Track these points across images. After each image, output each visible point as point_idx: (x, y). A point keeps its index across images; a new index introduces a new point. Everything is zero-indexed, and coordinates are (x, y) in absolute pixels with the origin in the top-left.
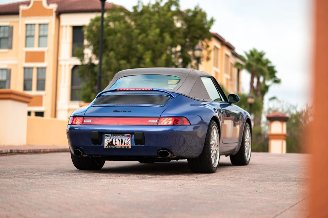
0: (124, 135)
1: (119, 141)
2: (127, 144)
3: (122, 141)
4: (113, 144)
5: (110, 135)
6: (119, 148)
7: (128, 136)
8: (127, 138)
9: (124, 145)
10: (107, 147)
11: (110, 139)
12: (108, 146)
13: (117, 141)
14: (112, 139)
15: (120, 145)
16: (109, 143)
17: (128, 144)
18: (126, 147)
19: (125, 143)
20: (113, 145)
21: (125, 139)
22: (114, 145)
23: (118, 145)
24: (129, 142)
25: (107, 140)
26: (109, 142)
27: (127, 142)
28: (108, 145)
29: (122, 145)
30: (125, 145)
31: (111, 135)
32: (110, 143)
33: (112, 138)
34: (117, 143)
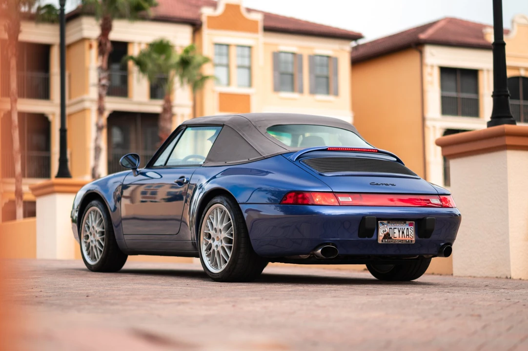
0: (405, 223)
1: (399, 231)
2: (410, 236)
3: (403, 233)
4: (391, 236)
5: (386, 222)
6: (400, 243)
7: (410, 225)
8: (409, 228)
9: (406, 239)
10: (382, 241)
11: (386, 229)
12: (384, 240)
13: (396, 231)
14: (390, 228)
15: (401, 238)
16: (385, 235)
17: (412, 237)
18: (409, 240)
19: (407, 235)
20: (391, 238)
21: (408, 229)
22: (393, 238)
23: (398, 238)
24: (413, 233)
25: (382, 231)
26: (385, 233)
27: (410, 233)
28: (383, 238)
29: (403, 239)
30: (408, 239)
31: (388, 223)
32: (387, 236)
33: (388, 228)
34: (397, 235)
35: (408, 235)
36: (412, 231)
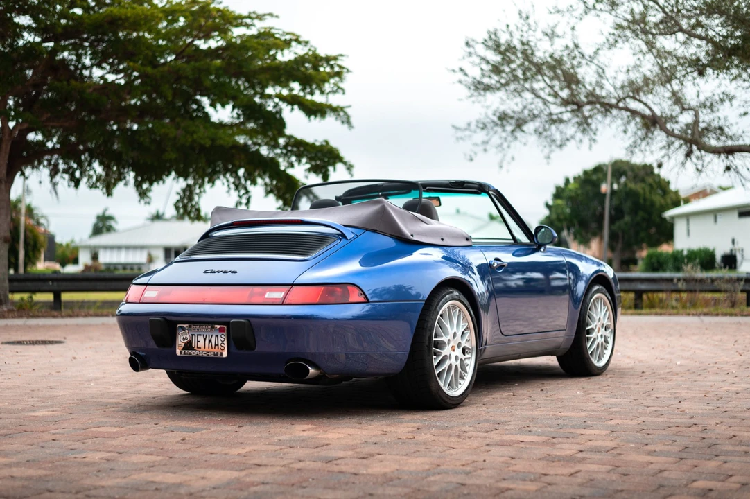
0: (213, 327)
1: (205, 340)
2: (220, 346)
3: (210, 341)
4: (193, 346)
5: (187, 326)
6: (205, 355)
7: (221, 330)
8: (219, 334)
9: (213, 350)
10: (181, 352)
11: (188, 336)
12: (183, 351)
13: (201, 339)
15: (207, 349)
16: (186, 344)
17: (222, 348)
18: (217, 353)
19: (215, 345)
20: (193, 349)
21: (217, 336)
22: (196, 348)
23: (203, 349)
24: (225, 342)
25: (182, 338)
26: (186, 341)
27: (220, 342)
28: (183, 349)
29: (210, 350)
30: (216, 350)
31: (190, 327)
32: (188, 346)
33: (190, 334)
34: (201, 344)
35: (218, 345)
36: (223, 340)
